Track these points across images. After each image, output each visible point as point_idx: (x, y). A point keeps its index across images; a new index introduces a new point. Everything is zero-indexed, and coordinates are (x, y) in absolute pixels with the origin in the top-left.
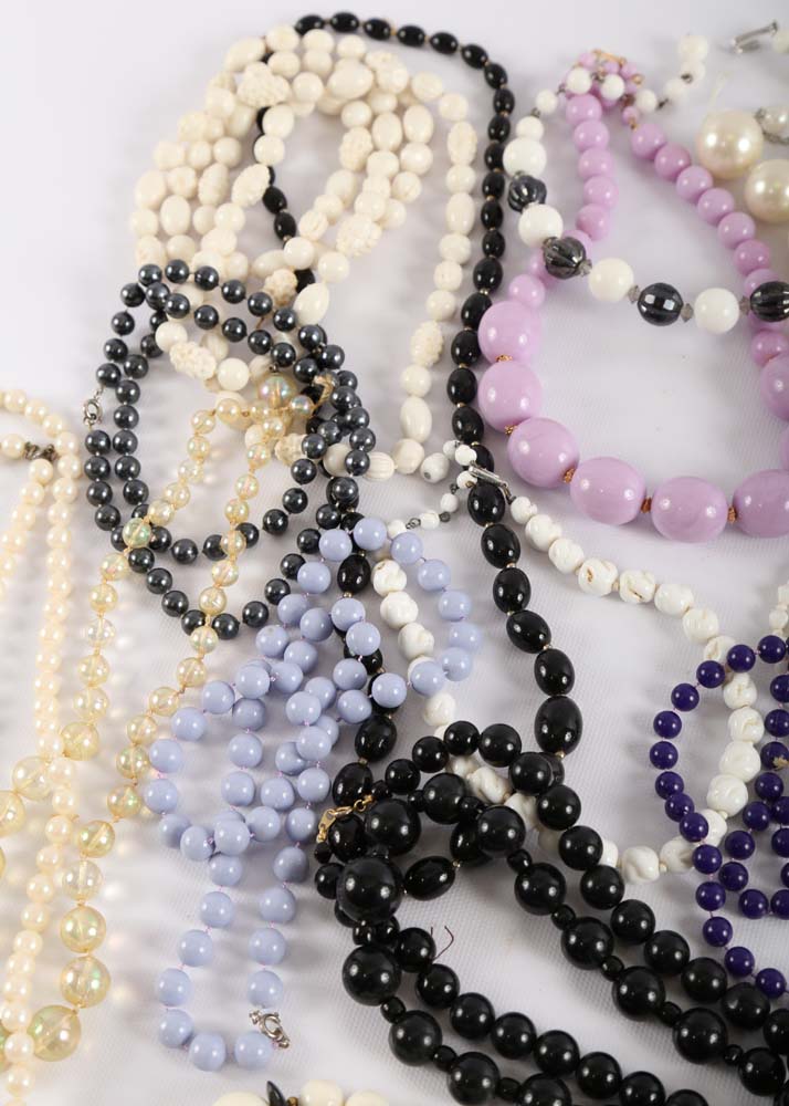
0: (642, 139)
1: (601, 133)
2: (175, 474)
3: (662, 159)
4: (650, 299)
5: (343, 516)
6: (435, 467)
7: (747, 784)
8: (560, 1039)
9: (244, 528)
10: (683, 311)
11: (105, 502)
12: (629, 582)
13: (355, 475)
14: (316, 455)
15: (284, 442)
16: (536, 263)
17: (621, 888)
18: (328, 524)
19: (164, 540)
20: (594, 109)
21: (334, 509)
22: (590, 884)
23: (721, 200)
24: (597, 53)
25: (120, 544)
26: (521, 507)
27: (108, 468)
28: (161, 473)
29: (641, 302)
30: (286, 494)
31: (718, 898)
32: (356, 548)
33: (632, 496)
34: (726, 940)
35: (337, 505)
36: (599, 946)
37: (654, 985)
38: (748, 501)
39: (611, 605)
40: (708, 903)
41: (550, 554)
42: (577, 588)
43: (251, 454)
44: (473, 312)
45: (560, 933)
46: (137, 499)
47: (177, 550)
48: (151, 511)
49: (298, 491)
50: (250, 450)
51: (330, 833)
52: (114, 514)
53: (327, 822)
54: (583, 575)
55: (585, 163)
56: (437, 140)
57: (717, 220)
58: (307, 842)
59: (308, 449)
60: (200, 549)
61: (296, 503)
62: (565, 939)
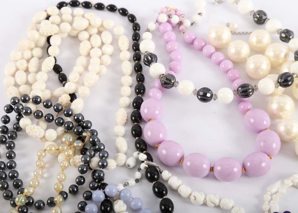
0: (188, 37)
1: (173, 36)
2: (32, 174)
3: (196, 43)
4: (201, 93)
5: (99, 184)
6: (131, 162)
9: (62, 193)
10: (214, 96)
11: (6, 189)
12: (210, 199)
13: (103, 169)
14: (87, 163)
15: (74, 159)
16: (157, 83)
18: (94, 188)
19: (31, 201)
20: (169, 27)
21: (96, 182)
23: (219, 56)
24: (167, 8)
25: (14, 205)
26: (166, 174)
27: (6, 176)
28: (27, 175)
29: (198, 94)
30: (77, 179)
32: (106, 196)
33: (206, 167)
35: (97, 180)
38: (249, 164)
39: (204, 209)
41: (179, 191)
42: (191, 203)
43: (62, 165)
44: (137, 104)
46: (18, 186)
47: (37, 205)
48: (26, 191)
49: (81, 177)
50: (61, 163)
52: (10, 193)
54: (192, 198)
55: (169, 46)
56: (115, 42)
57: (219, 63)
59: (84, 161)
60: (46, 203)
61: (80, 182)
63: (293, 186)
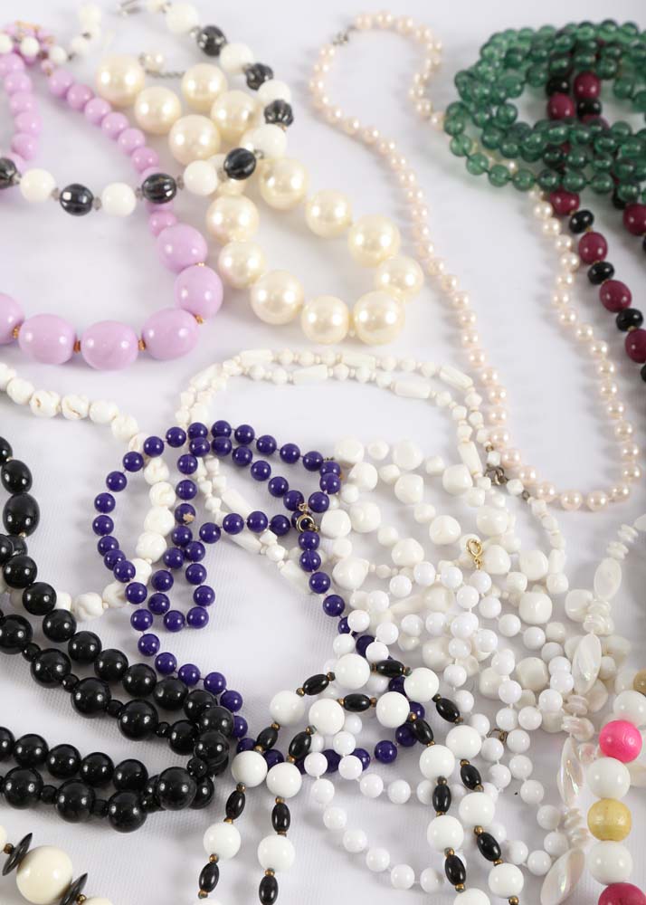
0: (56, 82)
1: (24, 80)
3: (72, 96)
4: (68, 196)
7: (166, 538)
8: (33, 740)
10: (94, 203)
12: (68, 404)
17: (73, 624)
20: (18, 64)
22: (49, 625)
23: (119, 121)
24: (19, 23)
29: (62, 199)
31: (146, 620)
33: (65, 341)
34: (155, 650)
36: (59, 668)
37: (102, 690)
38: (151, 334)
39: (58, 423)
40: (140, 625)
41: (9, 393)
42: (31, 415)
45: (29, 664)
54: (33, 403)
55: (14, 104)
57: (116, 136)
62: (33, 667)
63: (243, 374)
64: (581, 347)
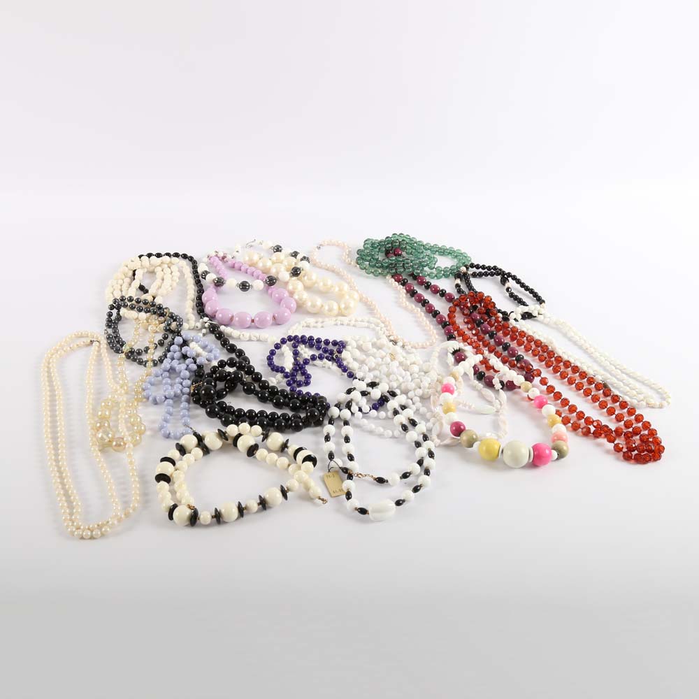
0: (230, 263)
1: (221, 263)
3: (236, 266)
4: (242, 286)
6: (199, 325)
7: (292, 364)
8: (262, 412)
9: (154, 344)
10: (251, 286)
11: (115, 347)
13: (179, 328)
15: (159, 326)
16: (212, 286)
17: (268, 384)
19: (133, 350)
20: (218, 259)
22: (261, 385)
24: (216, 249)
26: (222, 328)
27: (114, 341)
29: (240, 286)
30: (163, 335)
31: (291, 383)
32: (184, 339)
33: (249, 320)
34: (296, 390)
38: (276, 315)
39: (250, 342)
40: (289, 384)
41: (232, 335)
42: (240, 339)
44: (199, 298)
47: (137, 352)
48: (128, 346)
49: (166, 334)
51: (194, 390)
52: (118, 348)
53: (192, 388)
55: (217, 268)
56: (180, 271)
58: (189, 394)
59: (166, 324)
60: (143, 350)
61: (165, 337)
62: (258, 397)
63: (306, 326)
64: (412, 311)
